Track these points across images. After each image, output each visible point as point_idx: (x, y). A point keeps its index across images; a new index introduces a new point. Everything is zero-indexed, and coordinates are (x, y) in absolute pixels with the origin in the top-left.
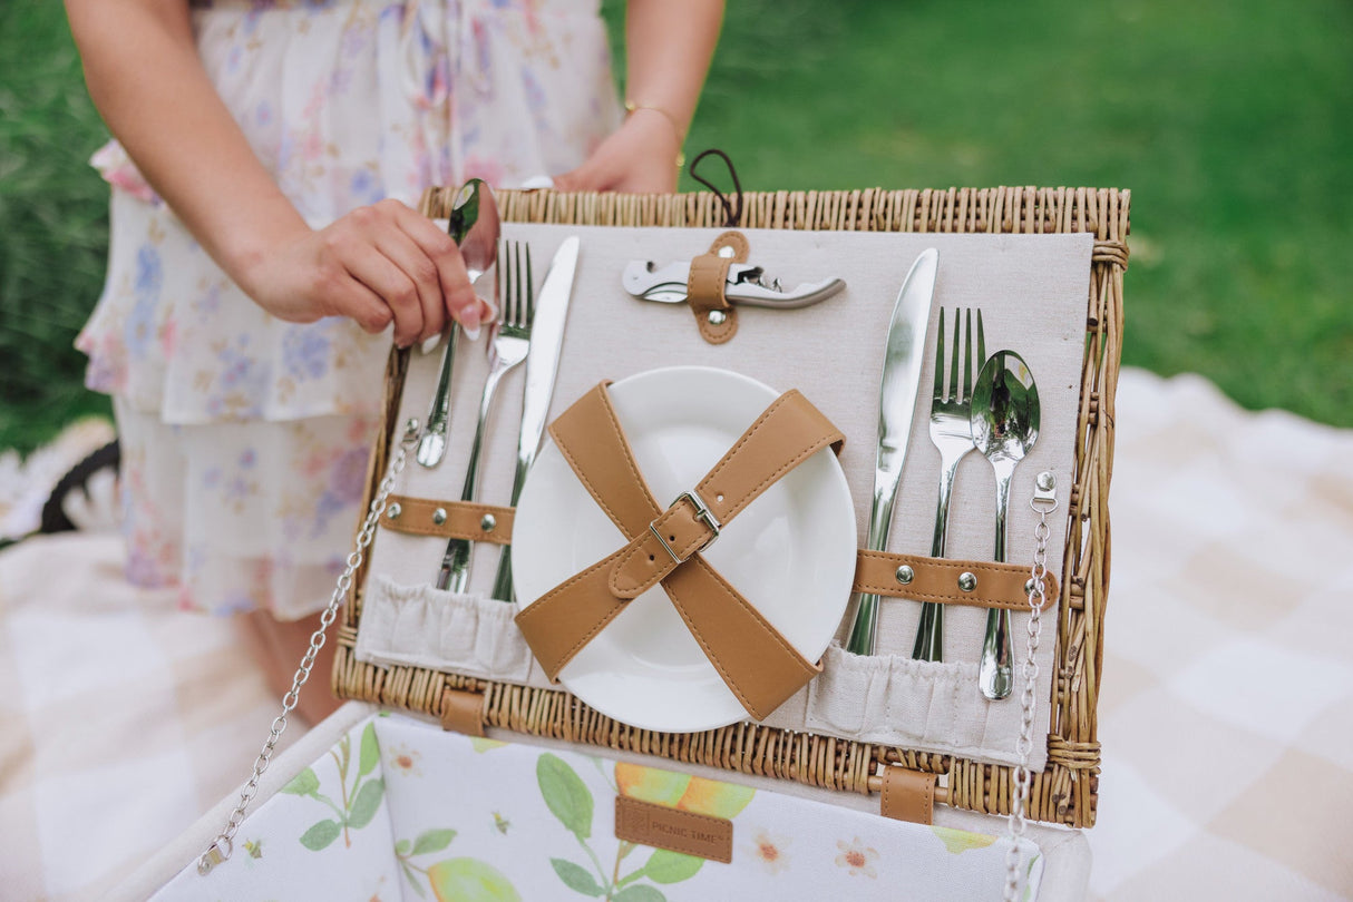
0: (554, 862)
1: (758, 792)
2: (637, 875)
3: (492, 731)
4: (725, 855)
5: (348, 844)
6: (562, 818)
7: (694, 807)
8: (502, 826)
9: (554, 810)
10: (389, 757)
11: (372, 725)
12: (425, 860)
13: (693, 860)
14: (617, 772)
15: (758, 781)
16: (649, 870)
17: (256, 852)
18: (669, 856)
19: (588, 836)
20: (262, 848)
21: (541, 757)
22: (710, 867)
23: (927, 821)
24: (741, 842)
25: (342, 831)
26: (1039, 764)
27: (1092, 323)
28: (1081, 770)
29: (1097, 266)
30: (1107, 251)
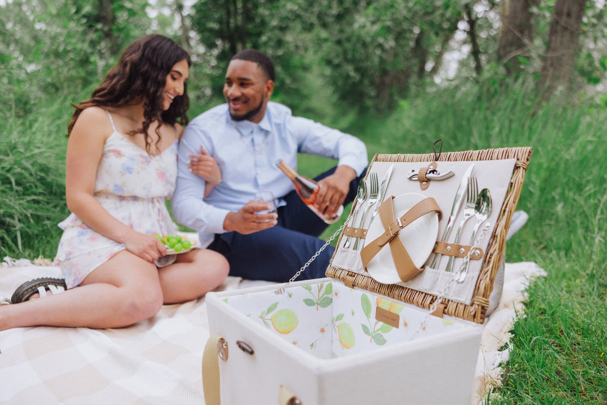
0: (362, 325)
1: (406, 307)
2: (378, 330)
3: (355, 287)
4: (397, 326)
5: (317, 309)
6: (365, 312)
7: (392, 311)
8: (353, 314)
9: (363, 309)
10: (334, 292)
11: (331, 283)
12: (337, 323)
13: (391, 327)
14: (377, 299)
15: (406, 304)
16: (381, 329)
17: (290, 296)
18: (386, 325)
19: (370, 317)
20: (292, 296)
21: (363, 294)
22: (394, 329)
23: (442, 317)
24: (401, 322)
25: (316, 305)
26: (468, 302)
27: (512, 184)
28: (478, 305)
29: (516, 168)
30: (520, 163)
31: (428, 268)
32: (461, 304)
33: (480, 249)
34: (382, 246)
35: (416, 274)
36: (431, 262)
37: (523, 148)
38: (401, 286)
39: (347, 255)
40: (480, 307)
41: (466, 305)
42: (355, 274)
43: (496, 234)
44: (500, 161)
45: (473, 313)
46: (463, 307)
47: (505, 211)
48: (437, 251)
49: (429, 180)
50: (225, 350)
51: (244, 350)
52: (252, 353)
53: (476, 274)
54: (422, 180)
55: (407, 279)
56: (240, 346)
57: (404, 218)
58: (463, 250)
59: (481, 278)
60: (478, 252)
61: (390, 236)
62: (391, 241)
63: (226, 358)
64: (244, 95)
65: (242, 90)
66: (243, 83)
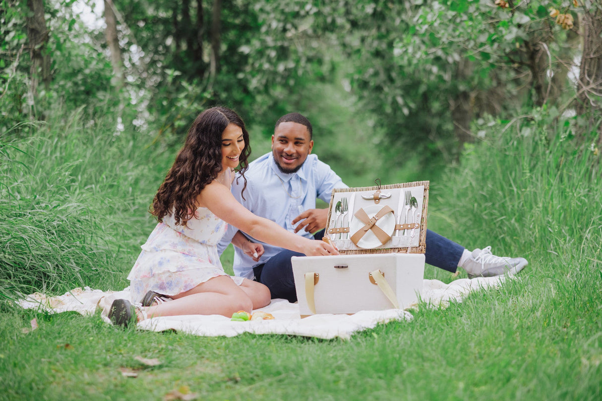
27: (424, 196)
29: (425, 189)
30: (426, 187)
31: (393, 237)
32: (414, 247)
34: (366, 231)
35: (389, 239)
36: (394, 234)
37: (426, 181)
38: (378, 249)
41: (416, 247)
44: (416, 187)
45: (421, 249)
46: (415, 249)
47: (424, 207)
48: (396, 228)
49: (379, 199)
50: (316, 279)
51: (343, 267)
52: (347, 267)
53: (419, 234)
54: (377, 199)
55: (384, 243)
56: (339, 267)
57: (377, 216)
58: (409, 226)
59: (421, 235)
60: (417, 225)
61: (371, 226)
62: (371, 228)
63: (315, 283)
64: (297, 152)
65: (296, 148)
66: (298, 142)
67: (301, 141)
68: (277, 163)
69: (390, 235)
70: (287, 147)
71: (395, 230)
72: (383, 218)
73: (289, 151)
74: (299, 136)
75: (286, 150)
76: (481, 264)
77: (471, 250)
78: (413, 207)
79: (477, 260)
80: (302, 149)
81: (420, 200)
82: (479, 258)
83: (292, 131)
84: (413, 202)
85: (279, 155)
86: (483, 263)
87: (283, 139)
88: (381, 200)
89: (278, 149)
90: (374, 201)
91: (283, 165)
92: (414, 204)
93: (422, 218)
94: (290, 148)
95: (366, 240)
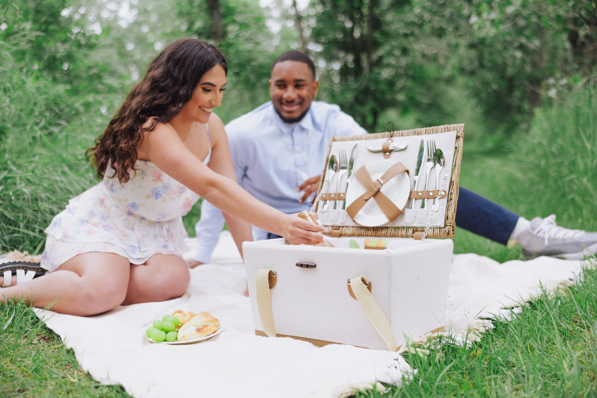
3: (341, 237)
21: (350, 240)
26: (443, 225)
27: (456, 148)
28: (450, 226)
29: (458, 137)
30: (459, 134)
31: (407, 210)
32: (436, 228)
33: (444, 191)
34: (367, 200)
35: (400, 214)
36: (409, 205)
37: (459, 124)
38: (385, 227)
39: (328, 215)
40: (451, 227)
41: (440, 228)
42: (339, 227)
43: (453, 180)
44: (443, 134)
45: (447, 232)
46: (439, 230)
47: (455, 165)
48: (412, 197)
49: (391, 151)
50: (272, 278)
51: (307, 266)
52: (315, 266)
53: (444, 207)
54: (386, 151)
55: (392, 219)
56: (302, 266)
57: (382, 178)
58: (431, 194)
59: (447, 209)
60: (443, 193)
61: (373, 193)
62: (374, 196)
63: (271, 287)
64: (300, 97)
65: (298, 92)
66: (298, 84)
67: (301, 83)
68: (278, 111)
69: (401, 208)
70: (286, 91)
71: (410, 199)
72: (393, 181)
73: (289, 97)
74: (299, 77)
75: (285, 96)
76: (544, 239)
77: (529, 218)
78: (438, 165)
79: (538, 232)
80: (304, 92)
81: (448, 155)
82: (541, 230)
83: (289, 72)
84: (438, 156)
85: (279, 103)
86: (546, 237)
87: (280, 83)
88: (393, 154)
89: (276, 95)
90: (382, 155)
91: (285, 115)
92: (439, 162)
93: (451, 183)
94: (290, 93)
95: (367, 212)
